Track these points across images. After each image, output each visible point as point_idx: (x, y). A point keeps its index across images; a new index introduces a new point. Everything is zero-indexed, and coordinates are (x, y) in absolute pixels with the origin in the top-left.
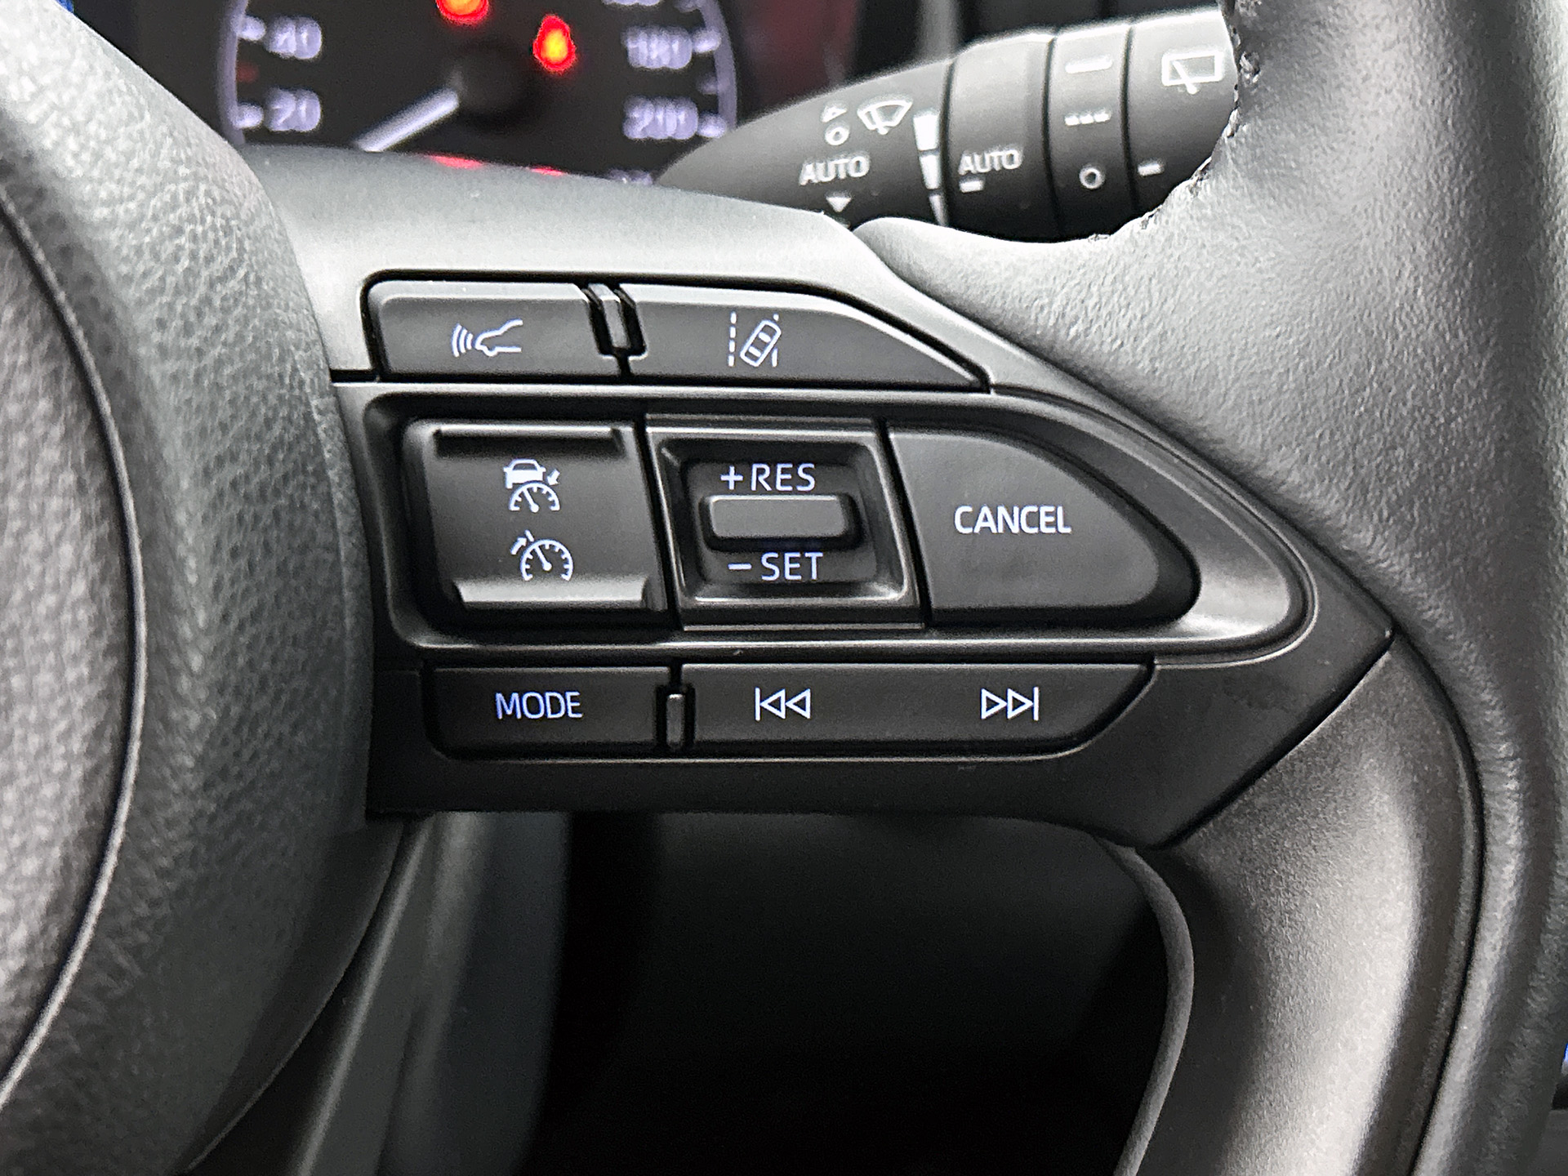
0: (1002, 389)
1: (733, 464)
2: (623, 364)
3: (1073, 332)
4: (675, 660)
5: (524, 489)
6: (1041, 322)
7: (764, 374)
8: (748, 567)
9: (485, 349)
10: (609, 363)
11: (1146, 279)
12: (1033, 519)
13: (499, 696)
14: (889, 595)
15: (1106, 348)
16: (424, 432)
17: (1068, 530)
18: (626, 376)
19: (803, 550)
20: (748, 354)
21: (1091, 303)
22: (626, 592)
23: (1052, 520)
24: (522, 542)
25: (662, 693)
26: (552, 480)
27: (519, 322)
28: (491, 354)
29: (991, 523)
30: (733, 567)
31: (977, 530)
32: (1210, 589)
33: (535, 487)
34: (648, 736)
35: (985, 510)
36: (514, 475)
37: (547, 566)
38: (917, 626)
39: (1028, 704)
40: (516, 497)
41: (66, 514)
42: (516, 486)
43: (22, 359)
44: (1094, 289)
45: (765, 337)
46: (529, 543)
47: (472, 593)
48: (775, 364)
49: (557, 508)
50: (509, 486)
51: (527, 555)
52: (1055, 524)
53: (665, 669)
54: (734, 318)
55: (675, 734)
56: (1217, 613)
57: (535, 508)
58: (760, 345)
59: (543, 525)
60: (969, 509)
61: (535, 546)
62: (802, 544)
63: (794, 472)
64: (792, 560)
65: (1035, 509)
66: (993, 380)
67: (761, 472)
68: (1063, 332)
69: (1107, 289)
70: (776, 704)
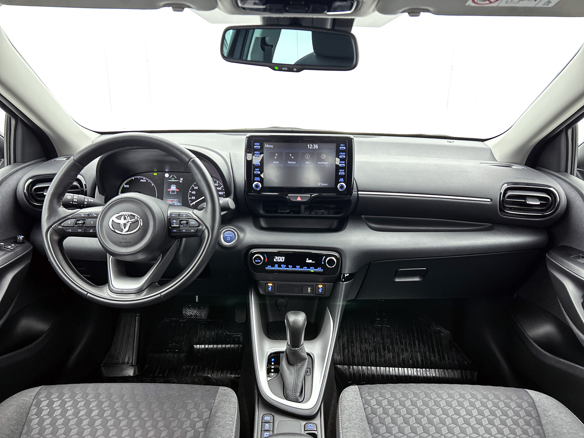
14: (188, 226)
22: (178, 226)
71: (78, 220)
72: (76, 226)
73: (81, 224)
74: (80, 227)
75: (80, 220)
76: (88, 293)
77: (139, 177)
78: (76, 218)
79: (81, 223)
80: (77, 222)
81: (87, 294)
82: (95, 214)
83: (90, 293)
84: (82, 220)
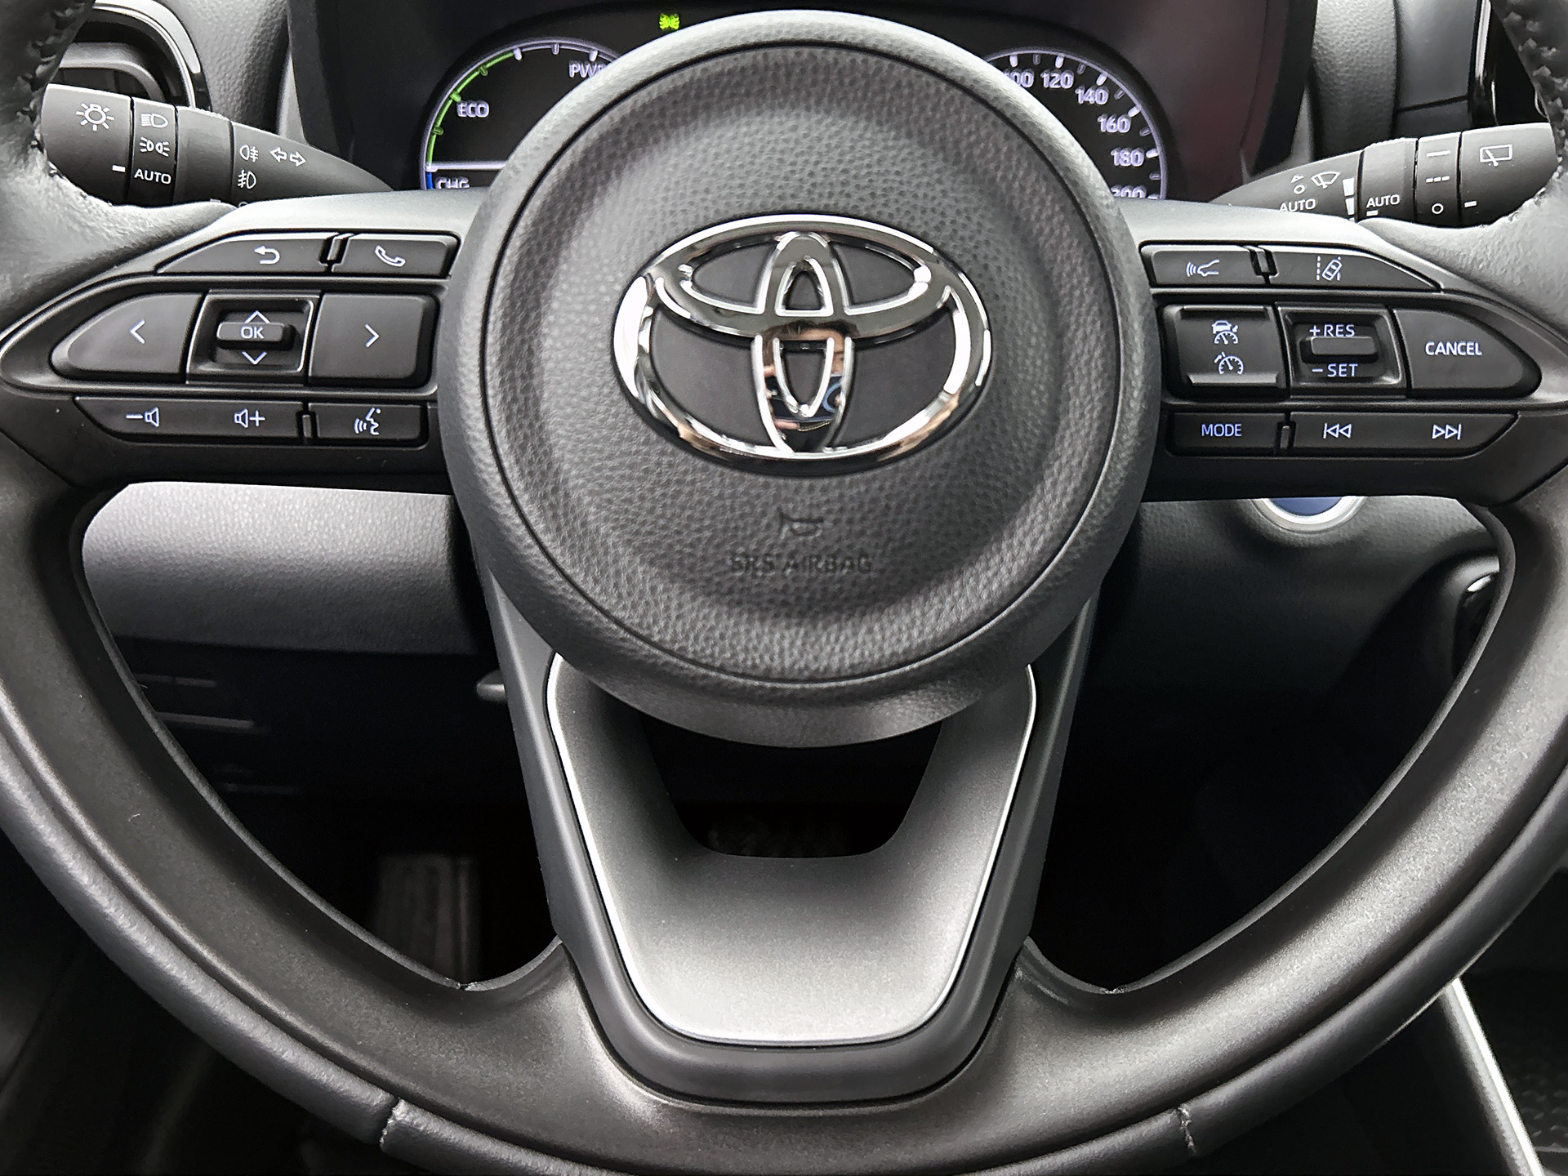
0: (1445, 291)
1: (1316, 324)
2: (1267, 279)
3: (1481, 266)
4: (1287, 411)
5: (1221, 334)
6: (1464, 262)
7: (1334, 283)
8: (1321, 370)
9: (1202, 273)
10: (1260, 279)
11: (1515, 244)
12: (1464, 349)
13: (1204, 426)
14: (1392, 381)
15: (1498, 274)
16: (1174, 311)
17: (1480, 354)
18: (1268, 285)
19: (1348, 363)
20: (1326, 275)
21: (1489, 254)
22: (1269, 379)
23: (1472, 349)
24: (1220, 357)
25: (1280, 426)
26: (1235, 330)
27: (1218, 261)
28: (1204, 275)
29: (1443, 351)
30: (1314, 370)
31: (1436, 353)
32: (1546, 379)
33: (1226, 333)
34: (1271, 445)
35: (1441, 344)
36: (1216, 328)
37: (1231, 368)
38: (1403, 397)
39: (1455, 432)
40: (1218, 337)
41: (1094, 322)
42: (1218, 333)
43: (1080, 260)
44: (1489, 247)
45: (1334, 267)
46: (1223, 358)
47: (1195, 379)
48: (1338, 279)
49: (1236, 342)
50: (1214, 332)
51: (1222, 363)
52: (1474, 351)
53: (1282, 415)
54: (1319, 259)
55: (1284, 444)
56: (1549, 390)
57: (1226, 342)
58: (1331, 270)
59: (1230, 350)
60: (1433, 344)
61: (1226, 359)
62: (1348, 359)
63: (1345, 328)
64: (1343, 368)
65: (1464, 344)
66: (1443, 287)
67: (1329, 328)
68: (1475, 267)
69: (1496, 248)
70: (1334, 431)
71: (222, 311)
72: (206, 368)
73: (254, 346)
74: (248, 384)
75: (245, 308)
76: (395, 1104)
77: (556, 45)
78: (202, 289)
79: (256, 334)
80: (224, 331)
81: (387, 1112)
82: (392, 248)
83: (415, 1101)
84: (268, 308)
